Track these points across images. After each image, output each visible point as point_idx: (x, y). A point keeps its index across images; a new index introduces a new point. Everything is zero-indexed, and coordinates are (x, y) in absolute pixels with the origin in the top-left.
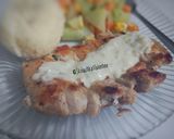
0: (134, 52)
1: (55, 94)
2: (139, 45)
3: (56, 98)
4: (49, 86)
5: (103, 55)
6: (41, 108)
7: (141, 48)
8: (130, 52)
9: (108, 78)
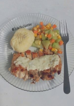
0: (49, 65)
1: (16, 71)
2: (52, 63)
3: (16, 72)
4: (16, 67)
5: (39, 61)
6: (12, 73)
7: (52, 65)
8: (48, 64)
9: (36, 70)
